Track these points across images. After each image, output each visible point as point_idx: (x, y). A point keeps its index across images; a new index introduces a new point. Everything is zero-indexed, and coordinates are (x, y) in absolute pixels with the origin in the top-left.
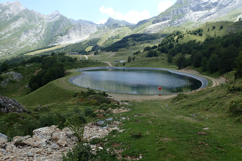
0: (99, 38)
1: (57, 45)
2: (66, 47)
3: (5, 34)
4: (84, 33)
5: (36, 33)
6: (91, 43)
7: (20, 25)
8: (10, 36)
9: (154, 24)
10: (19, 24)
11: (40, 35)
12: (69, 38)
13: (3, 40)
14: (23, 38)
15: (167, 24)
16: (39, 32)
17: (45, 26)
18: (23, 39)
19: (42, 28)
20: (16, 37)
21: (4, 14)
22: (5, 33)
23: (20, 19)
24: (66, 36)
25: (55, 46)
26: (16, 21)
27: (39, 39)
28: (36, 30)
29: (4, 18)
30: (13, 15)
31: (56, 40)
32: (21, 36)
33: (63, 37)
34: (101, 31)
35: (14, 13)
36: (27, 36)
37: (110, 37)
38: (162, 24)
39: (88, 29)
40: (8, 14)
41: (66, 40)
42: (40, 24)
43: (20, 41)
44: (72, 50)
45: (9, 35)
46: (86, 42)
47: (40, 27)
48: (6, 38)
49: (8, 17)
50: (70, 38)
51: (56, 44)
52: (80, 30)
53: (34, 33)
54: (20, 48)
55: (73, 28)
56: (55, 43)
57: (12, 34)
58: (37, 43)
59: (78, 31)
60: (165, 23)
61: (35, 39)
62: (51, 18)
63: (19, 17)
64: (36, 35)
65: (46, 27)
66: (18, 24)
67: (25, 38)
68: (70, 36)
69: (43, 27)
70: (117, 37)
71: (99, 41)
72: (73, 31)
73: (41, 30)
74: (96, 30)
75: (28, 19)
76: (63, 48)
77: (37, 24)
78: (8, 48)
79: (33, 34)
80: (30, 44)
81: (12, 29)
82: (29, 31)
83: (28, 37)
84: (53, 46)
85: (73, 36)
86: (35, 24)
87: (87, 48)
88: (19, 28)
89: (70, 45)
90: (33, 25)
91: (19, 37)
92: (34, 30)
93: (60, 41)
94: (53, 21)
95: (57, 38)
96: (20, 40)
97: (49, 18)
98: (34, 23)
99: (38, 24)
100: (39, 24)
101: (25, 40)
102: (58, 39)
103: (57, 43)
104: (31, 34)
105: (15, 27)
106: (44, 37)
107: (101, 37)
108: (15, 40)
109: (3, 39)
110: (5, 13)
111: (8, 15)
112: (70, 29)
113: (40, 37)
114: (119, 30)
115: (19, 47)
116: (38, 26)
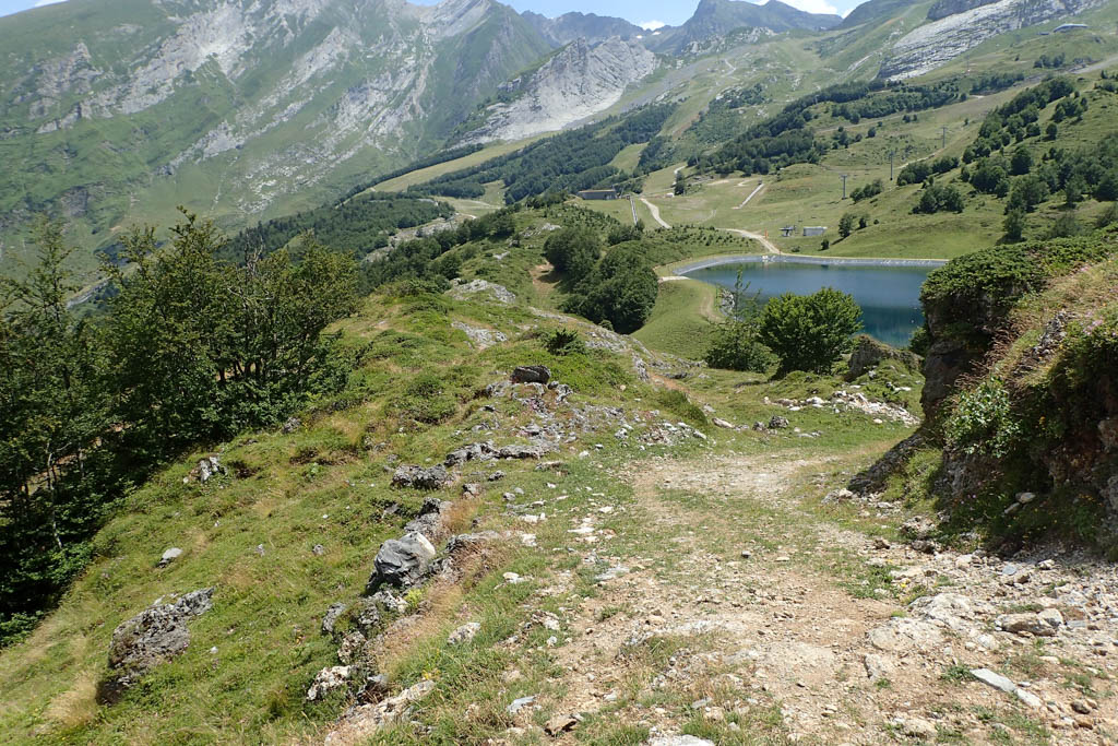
0: (667, 106)
1: (489, 145)
2: (526, 151)
3: (282, 105)
4: (597, 81)
5: (396, 92)
6: (636, 130)
7: (332, 61)
8: (299, 112)
9: (935, 19)
10: (327, 57)
11: (411, 99)
12: (536, 108)
13: (274, 130)
14: (348, 115)
15: (1006, 17)
16: (405, 86)
17: (428, 57)
18: (346, 120)
19: (415, 69)
20: (322, 115)
21: (272, 19)
22: (280, 98)
23: (333, 33)
24: (525, 103)
25: (480, 147)
26: (319, 44)
27: (409, 117)
28: (395, 77)
29: (273, 37)
30: (303, 17)
31: (484, 121)
32: (338, 109)
33: (511, 109)
34: (674, 65)
35: (307, 9)
36: (361, 107)
37: (718, 98)
38: (979, 21)
39: (617, 61)
40: (285, 15)
41: (524, 119)
42: (407, 52)
43: (338, 131)
44: (556, 165)
45: (295, 106)
46: (614, 126)
47: (411, 62)
48: (285, 120)
49: (287, 32)
50: (540, 108)
51: (484, 140)
52: (582, 71)
53: (386, 92)
54: (338, 162)
55: (553, 64)
56: (482, 134)
57: (305, 101)
58: (399, 135)
59: (572, 77)
60: (993, 16)
61: (392, 120)
62: (449, 18)
63: (329, 28)
64: (397, 100)
65: (432, 62)
66: (323, 58)
67: (355, 116)
68: (542, 102)
69: (421, 61)
70: (753, 96)
71: (669, 120)
72: (551, 78)
73: (412, 75)
74: (648, 63)
75: (359, 30)
76: (513, 156)
77: (396, 50)
78: (295, 162)
79: (384, 98)
80: (375, 142)
81: (304, 80)
82: (369, 84)
83: (366, 111)
84: (473, 147)
85: (553, 100)
86: (390, 53)
87: (621, 152)
88: (330, 75)
89: (542, 142)
90: (381, 55)
91: (334, 111)
92: (386, 80)
93: (500, 123)
94: (457, 31)
95: (486, 112)
96: (336, 128)
97: (444, 19)
98: (384, 49)
99: (399, 52)
100: (404, 52)
101: (356, 125)
102: (490, 118)
103: (490, 135)
104: (375, 97)
105: (316, 72)
106: (425, 109)
107: (674, 100)
108: (317, 127)
109: (274, 124)
110: (272, 14)
111: (285, 23)
112: (541, 69)
113: (413, 110)
114: (760, 60)
115: (334, 157)
116: (400, 59)
